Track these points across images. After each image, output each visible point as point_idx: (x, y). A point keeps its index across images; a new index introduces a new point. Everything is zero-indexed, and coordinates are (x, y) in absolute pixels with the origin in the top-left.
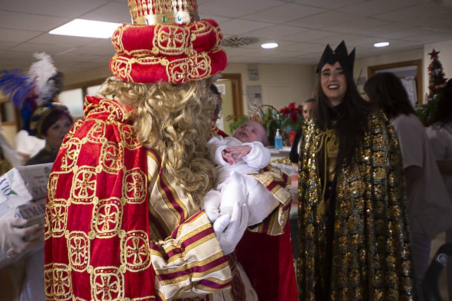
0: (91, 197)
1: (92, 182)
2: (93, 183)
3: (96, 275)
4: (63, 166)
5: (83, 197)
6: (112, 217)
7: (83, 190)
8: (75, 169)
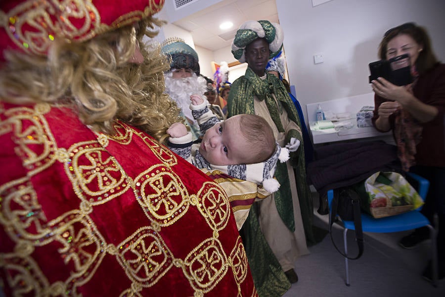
0: (122, 180)
1: (108, 161)
2: (111, 162)
3: (190, 265)
4: (27, 162)
5: (110, 187)
6: (171, 190)
7: (103, 177)
8: (62, 155)
